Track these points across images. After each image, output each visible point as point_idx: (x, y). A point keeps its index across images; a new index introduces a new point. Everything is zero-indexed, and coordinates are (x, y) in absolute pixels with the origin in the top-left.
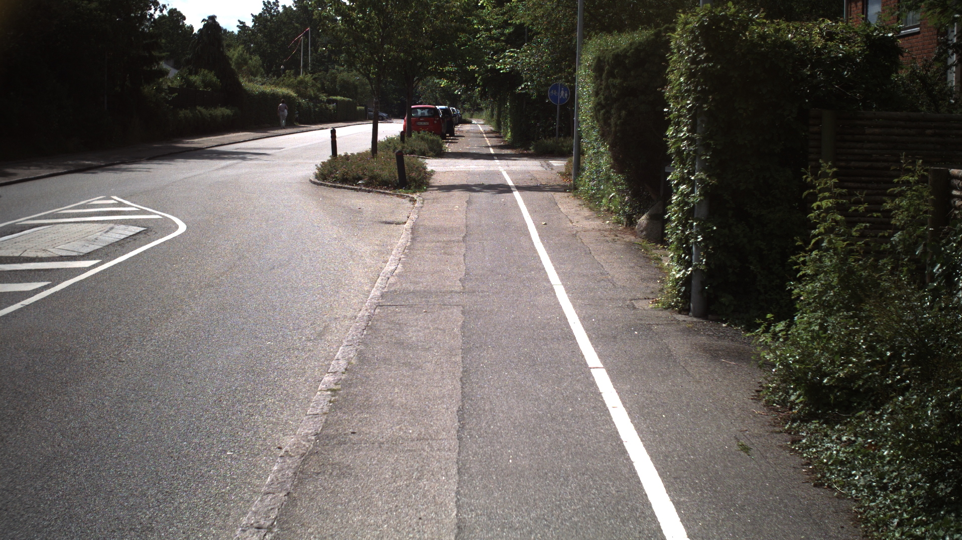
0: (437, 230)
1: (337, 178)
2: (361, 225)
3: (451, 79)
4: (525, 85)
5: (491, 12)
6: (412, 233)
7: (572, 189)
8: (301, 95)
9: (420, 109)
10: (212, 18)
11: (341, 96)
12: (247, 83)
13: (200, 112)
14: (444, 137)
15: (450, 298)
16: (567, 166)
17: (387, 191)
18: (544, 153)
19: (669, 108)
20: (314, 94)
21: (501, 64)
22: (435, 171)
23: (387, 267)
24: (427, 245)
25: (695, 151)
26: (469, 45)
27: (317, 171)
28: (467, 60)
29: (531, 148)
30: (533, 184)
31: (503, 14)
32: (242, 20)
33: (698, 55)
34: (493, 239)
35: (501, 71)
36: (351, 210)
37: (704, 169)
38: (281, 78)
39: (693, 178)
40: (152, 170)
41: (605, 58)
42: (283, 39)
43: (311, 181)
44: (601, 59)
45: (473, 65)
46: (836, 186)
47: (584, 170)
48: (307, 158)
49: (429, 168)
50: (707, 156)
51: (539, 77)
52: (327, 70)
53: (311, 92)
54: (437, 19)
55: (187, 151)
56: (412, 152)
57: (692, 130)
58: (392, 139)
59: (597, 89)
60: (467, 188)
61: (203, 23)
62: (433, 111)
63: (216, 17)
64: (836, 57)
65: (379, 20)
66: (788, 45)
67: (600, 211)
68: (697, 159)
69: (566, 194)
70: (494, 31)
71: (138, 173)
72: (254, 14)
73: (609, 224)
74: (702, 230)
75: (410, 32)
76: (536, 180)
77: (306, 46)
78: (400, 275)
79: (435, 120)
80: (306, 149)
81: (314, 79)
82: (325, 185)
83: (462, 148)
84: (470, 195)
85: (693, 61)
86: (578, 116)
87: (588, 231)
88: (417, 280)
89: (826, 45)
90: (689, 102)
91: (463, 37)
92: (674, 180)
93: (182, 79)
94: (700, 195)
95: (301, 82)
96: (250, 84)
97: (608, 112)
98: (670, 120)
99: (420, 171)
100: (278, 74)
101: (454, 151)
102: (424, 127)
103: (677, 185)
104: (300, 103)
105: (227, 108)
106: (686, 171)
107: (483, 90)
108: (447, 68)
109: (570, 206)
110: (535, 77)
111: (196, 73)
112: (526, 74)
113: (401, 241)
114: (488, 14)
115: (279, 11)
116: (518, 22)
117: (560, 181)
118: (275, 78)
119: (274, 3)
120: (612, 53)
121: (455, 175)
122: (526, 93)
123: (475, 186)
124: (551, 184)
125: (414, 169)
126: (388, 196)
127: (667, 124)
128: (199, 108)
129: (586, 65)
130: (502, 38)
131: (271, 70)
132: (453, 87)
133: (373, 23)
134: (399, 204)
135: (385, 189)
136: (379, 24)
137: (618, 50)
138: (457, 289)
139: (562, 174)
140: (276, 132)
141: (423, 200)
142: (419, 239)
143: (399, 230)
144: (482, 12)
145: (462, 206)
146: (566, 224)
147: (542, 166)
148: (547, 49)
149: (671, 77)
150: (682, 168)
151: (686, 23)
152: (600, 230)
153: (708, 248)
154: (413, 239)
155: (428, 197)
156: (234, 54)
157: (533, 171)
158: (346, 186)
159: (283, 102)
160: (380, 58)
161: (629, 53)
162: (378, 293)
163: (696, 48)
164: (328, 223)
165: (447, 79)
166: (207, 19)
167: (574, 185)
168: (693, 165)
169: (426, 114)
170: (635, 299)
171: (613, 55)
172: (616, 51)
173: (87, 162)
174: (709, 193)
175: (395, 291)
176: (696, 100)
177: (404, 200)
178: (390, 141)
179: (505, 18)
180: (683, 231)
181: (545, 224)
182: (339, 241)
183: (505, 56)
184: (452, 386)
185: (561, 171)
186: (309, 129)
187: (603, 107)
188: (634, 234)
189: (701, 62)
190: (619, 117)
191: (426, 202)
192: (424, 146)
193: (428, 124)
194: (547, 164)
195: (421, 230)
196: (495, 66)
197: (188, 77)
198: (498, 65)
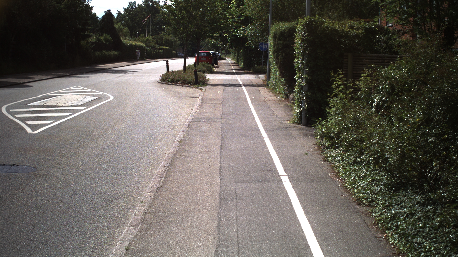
0: (211, 100)
1: (169, 80)
2: (181, 98)
3: (216, 39)
4: (249, 43)
5: (235, 10)
6: (202, 100)
7: (266, 86)
8: (147, 46)
9: (203, 52)
10: (109, 11)
11: (165, 46)
12: (124, 40)
13: (104, 53)
14: (213, 65)
15: (217, 120)
16: (265, 77)
18: (257, 72)
19: (296, 52)
21: (239, 33)
22: (210, 79)
23: (193, 111)
24: (208, 104)
25: (303, 67)
26: (224, 25)
27: (160, 78)
28: (224, 31)
29: (251, 70)
30: (251, 84)
31: (240, 11)
32: (119, 11)
33: (305, 34)
34: (233, 103)
35: (239, 36)
36: (177, 92)
37: (306, 74)
38: (138, 38)
39: (302, 77)
41: (277, 33)
42: (138, 19)
43: (158, 82)
45: (226, 34)
46: (343, 77)
47: (271, 78)
49: (207, 78)
50: (307, 69)
51: (255, 39)
52: (158, 34)
53: (152, 44)
54: (211, 15)
55: (101, 70)
56: (200, 71)
57: (303, 60)
58: (190, 65)
59: (275, 45)
60: (223, 85)
61: (105, 13)
62: (208, 54)
63: (111, 10)
64: (353, 35)
65: (187, 15)
66: (336, 30)
67: (276, 93)
68: (304, 70)
69: (264, 88)
70: (236, 19)
71: (84, 78)
72: (125, 8)
73: (279, 98)
74: (306, 95)
75: (200, 20)
76: (252, 82)
77: (149, 23)
78: (198, 113)
79: (209, 57)
80: (153, 69)
81: (153, 38)
82: (164, 84)
83: (221, 70)
84: (224, 88)
85: (303, 36)
86: (269, 56)
87: (271, 100)
88: (205, 115)
89: (350, 30)
90: (301, 50)
92: (297, 78)
93: (96, 38)
94: (305, 83)
95: (147, 40)
97: (278, 54)
98: (295, 56)
99: (204, 78)
100: (136, 36)
101: (218, 71)
102: (204, 61)
104: (147, 49)
105: (115, 51)
106: (301, 75)
107: (231, 44)
108: (215, 35)
109: (265, 92)
110: (253, 39)
111: (102, 36)
112: (249, 37)
113: (198, 103)
114: (233, 11)
115: (136, 6)
116: (246, 15)
117: (262, 83)
118: (135, 38)
119: (134, 3)
121: (218, 80)
122: (249, 46)
123: (227, 84)
124: (258, 84)
125: (202, 77)
126: (191, 88)
127: (295, 57)
128: (104, 51)
129: (271, 35)
130: (239, 22)
131: (133, 34)
132: (217, 43)
133: (185, 16)
134: (196, 91)
135: (190, 85)
136: (187, 17)
138: (220, 117)
139: (263, 80)
142: (204, 103)
143: (196, 99)
144: (231, 10)
145: (221, 91)
146: (262, 98)
147: (255, 77)
148: (259, 27)
149: (296, 41)
150: (299, 73)
151: (301, 22)
153: (308, 101)
154: (202, 103)
155: (207, 88)
156: (117, 26)
158: (173, 84)
159: (138, 49)
160: (188, 31)
161: (286, 31)
162: (191, 118)
163: (304, 31)
164: (168, 97)
166: (107, 11)
167: (267, 84)
168: (303, 72)
169: (205, 55)
170: (283, 121)
171: (280, 32)
172: (281, 30)
174: (308, 82)
175: (197, 118)
176: (304, 49)
177: (197, 89)
178: (190, 66)
179: (240, 13)
180: (299, 96)
181: (254, 98)
182: (174, 103)
183: (240, 30)
184: (218, 141)
186: (151, 61)
187: (276, 52)
188: (288, 101)
189: (306, 36)
190: (282, 56)
191: (206, 90)
192: (205, 69)
193: (206, 59)
194: (258, 77)
195: (205, 99)
196: (236, 34)
197: (99, 37)
198: (237, 34)
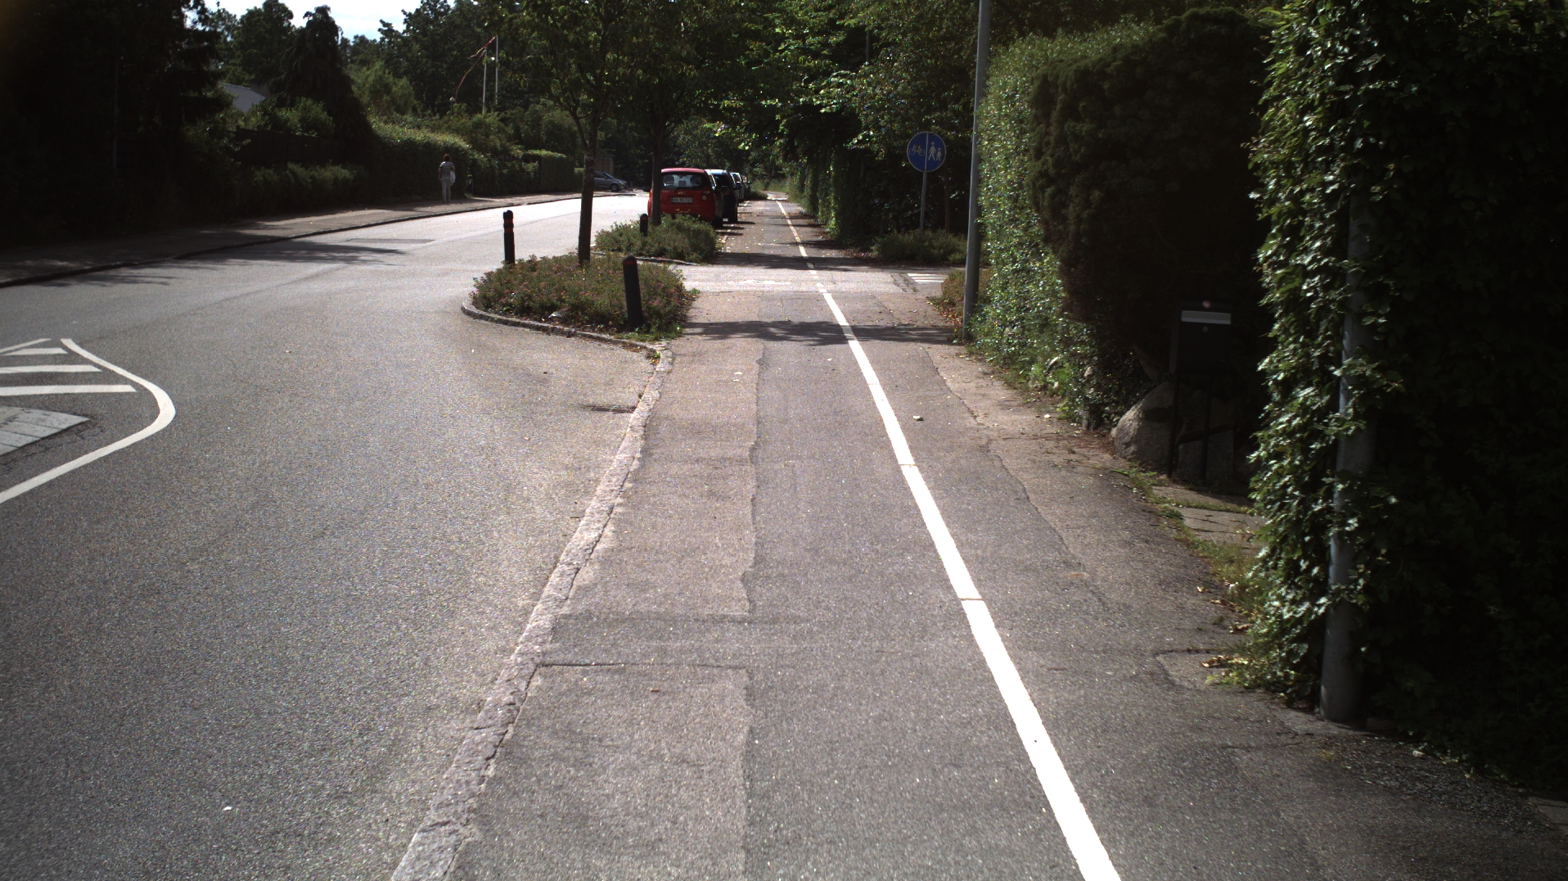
0: (697, 431)
1: (510, 305)
2: (541, 413)
3: (732, 123)
4: (865, 136)
6: (645, 437)
7: (963, 337)
8: (477, 146)
9: (677, 175)
10: (323, 11)
11: (547, 150)
12: (383, 125)
13: (293, 173)
14: (718, 224)
15: (717, 641)
16: (945, 286)
17: (604, 336)
18: (897, 257)
19: (1263, 193)
20: (502, 146)
21: (823, 97)
22: (699, 292)
23: (577, 534)
24: (674, 469)
25: (1342, 304)
26: (766, 64)
27: (475, 290)
28: (762, 89)
29: (874, 248)
30: (884, 323)
32: (386, 21)
33: (1358, 61)
34: (813, 457)
35: (823, 111)
36: (529, 375)
38: (446, 118)
39: (1337, 373)
40: (173, 281)
41: (1057, 77)
42: (454, 52)
43: (463, 309)
44: (1050, 79)
45: (772, 98)
47: (988, 301)
48: (469, 261)
49: (686, 288)
50: (1380, 316)
51: (891, 122)
52: (526, 106)
53: (496, 141)
55: (257, 243)
56: (661, 253)
58: (626, 228)
59: (1040, 143)
60: (758, 329)
61: (306, 19)
62: (699, 179)
63: (329, 9)
67: (1029, 390)
68: (1351, 324)
69: (953, 350)
70: (810, 40)
72: (407, 11)
73: (1051, 421)
74: (1358, 502)
75: (656, 29)
76: (890, 313)
79: (703, 194)
81: (502, 120)
82: (487, 319)
83: (750, 246)
84: (765, 348)
85: (1345, 73)
87: (1012, 438)
88: (644, 576)
90: (1327, 178)
91: (754, 46)
92: (1276, 373)
93: (264, 115)
94: (1355, 416)
95: (478, 125)
96: (387, 126)
98: (1268, 220)
99: (669, 296)
100: (443, 109)
101: (737, 250)
102: (683, 207)
103: (1287, 387)
104: (475, 161)
105: (344, 167)
106: (1317, 354)
107: (790, 143)
108: (726, 102)
109: (964, 375)
110: (882, 123)
111: (292, 105)
112: (867, 116)
113: (620, 456)
114: (801, 8)
115: (448, 6)
116: (852, 22)
117: (933, 317)
118: (437, 116)
120: (1074, 67)
121: (737, 299)
122: (867, 150)
123: (776, 324)
124: (919, 324)
125: (658, 290)
126: (605, 346)
127: (1260, 236)
128: (291, 166)
129: (1000, 97)
130: (825, 52)
131: (432, 103)
132: (736, 136)
134: (626, 362)
135: (601, 331)
137: (1087, 61)
138: (738, 610)
139: (937, 302)
140: (429, 209)
141: (674, 357)
142: (657, 454)
143: (619, 427)
145: (749, 370)
146: (963, 418)
147: (896, 283)
148: (907, 71)
149: (1275, 114)
152: (1035, 437)
153: (1378, 553)
154: (645, 453)
155: (683, 351)
156: (362, 78)
157: (881, 294)
158: (527, 322)
159: (447, 159)
161: (1112, 68)
163: (1351, 42)
164: (474, 406)
165: (725, 123)
166: (314, 12)
167: (968, 330)
169: (689, 183)
170: (1164, 652)
172: (1082, 63)
173: (60, 264)
175: (589, 614)
177: (635, 355)
178: (621, 231)
179: (831, 16)
180: (1305, 504)
181: (921, 420)
182: (487, 457)
183: (829, 85)
185: (933, 295)
189: (1366, 76)
190: (1087, 204)
191: (678, 359)
192: (682, 242)
193: (690, 200)
194: (905, 280)
195: (663, 429)
196: (811, 100)
197: (276, 110)
198: (817, 99)
